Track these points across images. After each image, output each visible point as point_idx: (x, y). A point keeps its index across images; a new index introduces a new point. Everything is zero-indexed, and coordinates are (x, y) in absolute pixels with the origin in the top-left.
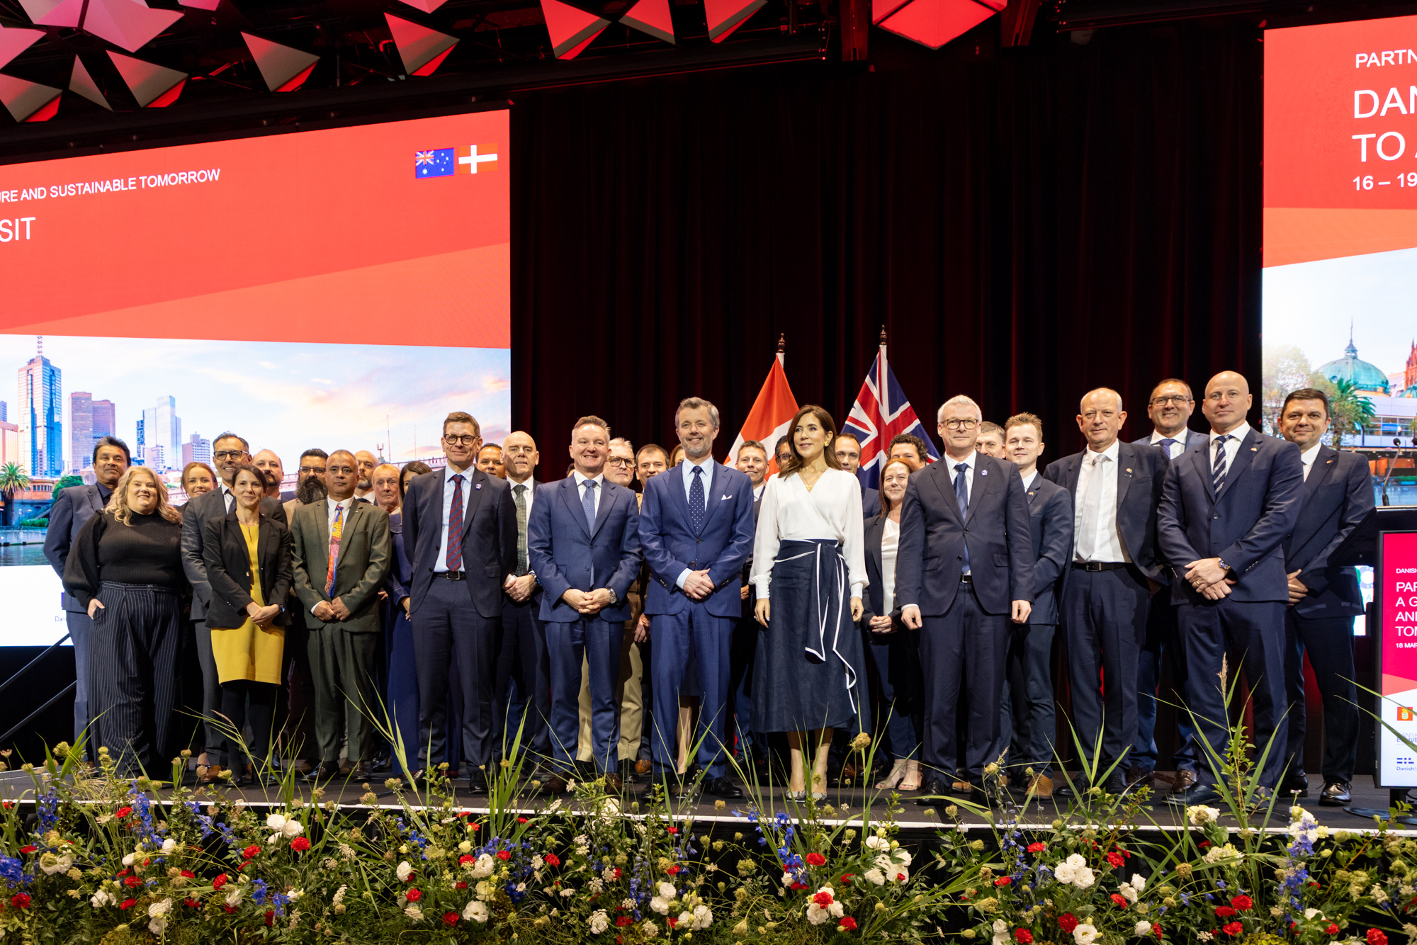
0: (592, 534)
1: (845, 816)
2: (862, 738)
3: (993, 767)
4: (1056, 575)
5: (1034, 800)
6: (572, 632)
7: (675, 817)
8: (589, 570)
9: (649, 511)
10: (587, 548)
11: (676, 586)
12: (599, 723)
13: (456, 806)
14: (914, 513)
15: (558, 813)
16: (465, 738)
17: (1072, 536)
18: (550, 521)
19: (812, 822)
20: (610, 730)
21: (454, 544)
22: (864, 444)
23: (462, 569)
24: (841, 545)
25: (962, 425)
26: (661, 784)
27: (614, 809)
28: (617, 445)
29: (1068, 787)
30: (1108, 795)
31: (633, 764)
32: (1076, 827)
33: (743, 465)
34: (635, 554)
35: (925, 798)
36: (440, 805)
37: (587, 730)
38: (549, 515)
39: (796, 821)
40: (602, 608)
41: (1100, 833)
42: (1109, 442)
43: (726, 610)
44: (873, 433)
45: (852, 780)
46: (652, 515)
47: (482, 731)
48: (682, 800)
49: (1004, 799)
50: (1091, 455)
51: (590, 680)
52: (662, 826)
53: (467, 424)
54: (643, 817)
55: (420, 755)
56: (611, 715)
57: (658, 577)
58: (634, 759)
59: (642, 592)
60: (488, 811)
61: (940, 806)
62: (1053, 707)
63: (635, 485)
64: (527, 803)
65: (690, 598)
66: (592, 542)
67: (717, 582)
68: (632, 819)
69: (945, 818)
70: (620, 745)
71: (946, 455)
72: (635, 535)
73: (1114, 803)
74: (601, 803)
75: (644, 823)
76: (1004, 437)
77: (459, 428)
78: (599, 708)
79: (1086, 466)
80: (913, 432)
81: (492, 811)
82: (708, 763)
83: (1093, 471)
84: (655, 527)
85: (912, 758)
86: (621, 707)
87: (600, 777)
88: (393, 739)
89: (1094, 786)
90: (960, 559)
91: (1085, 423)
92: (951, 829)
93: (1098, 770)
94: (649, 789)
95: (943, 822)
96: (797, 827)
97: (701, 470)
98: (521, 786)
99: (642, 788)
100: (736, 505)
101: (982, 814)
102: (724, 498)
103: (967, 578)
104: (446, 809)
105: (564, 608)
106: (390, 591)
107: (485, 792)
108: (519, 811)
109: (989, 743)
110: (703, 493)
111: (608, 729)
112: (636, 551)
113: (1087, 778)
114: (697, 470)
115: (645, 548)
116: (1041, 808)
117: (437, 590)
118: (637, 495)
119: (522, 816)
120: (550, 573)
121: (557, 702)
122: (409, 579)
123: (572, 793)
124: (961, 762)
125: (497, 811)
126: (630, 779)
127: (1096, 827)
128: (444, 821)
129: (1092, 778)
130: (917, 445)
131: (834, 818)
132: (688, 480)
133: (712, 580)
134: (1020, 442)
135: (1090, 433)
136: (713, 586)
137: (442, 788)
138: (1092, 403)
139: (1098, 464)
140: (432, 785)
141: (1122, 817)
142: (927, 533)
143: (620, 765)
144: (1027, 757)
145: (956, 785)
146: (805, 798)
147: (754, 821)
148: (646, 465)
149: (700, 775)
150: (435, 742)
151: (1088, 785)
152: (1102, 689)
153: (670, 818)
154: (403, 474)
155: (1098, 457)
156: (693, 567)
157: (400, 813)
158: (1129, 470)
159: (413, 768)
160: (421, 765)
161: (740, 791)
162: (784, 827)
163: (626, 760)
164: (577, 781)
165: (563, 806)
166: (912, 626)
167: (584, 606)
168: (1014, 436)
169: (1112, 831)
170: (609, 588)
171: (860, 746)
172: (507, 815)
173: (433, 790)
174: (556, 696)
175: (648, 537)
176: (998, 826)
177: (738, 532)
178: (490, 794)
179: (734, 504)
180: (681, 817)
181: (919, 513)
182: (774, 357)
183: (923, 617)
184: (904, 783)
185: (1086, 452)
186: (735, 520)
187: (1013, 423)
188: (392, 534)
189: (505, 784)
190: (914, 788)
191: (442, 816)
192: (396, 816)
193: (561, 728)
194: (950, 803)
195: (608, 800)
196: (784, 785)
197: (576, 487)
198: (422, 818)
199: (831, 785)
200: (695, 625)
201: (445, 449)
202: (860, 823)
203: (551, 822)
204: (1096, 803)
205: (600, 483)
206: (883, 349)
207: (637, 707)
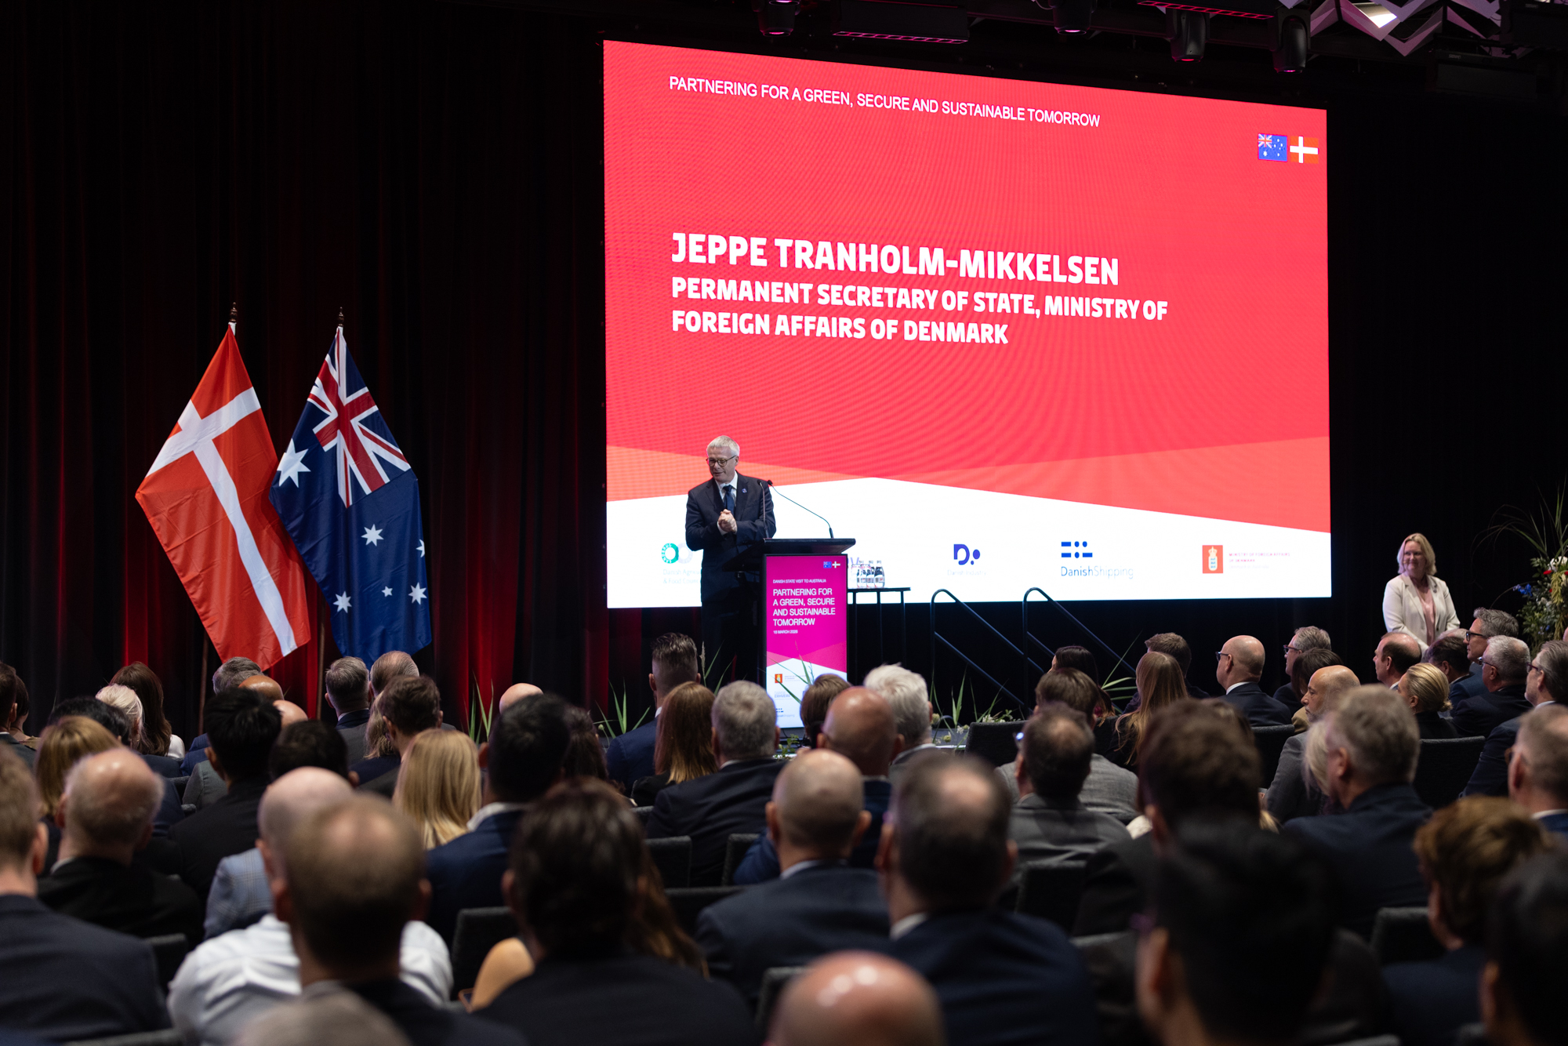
44: (333, 414)
182: (228, 326)
206: (340, 329)
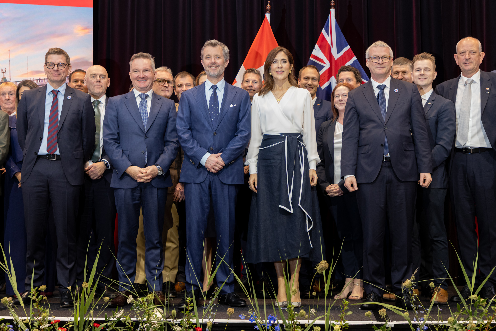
0: (146, 129)
1: (313, 318)
2: (323, 264)
3: (408, 283)
4: (446, 156)
5: (435, 305)
6: (133, 195)
7: (200, 321)
8: (144, 153)
9: (183, 113)
10: (142, 139)
11: (200, 164)
12: (150, 257)
13: (50, 316)
14: (352, 116)
15: (122, 319)
16: (58, 268)
17: (454, 131)
18: (118, 121)
19: (292, 322)
20: (157, 261)
21: (52, 136)
22: (321, 72)
23: (57, 152)
24: (302, 136)
25: (381, 60)
26: (192, 297)
27: (160, 316)
28: (162, 71)
29: (457, 296)
30: (482, 300)
31: (172, 285)
32: (462, 322)
33: (245, 85)
34: (174, 142)
35: (365, 304)
36: (40, 316)
37: (142, 262)
38: (117, 117)
39: (281, 321)
40: (152, 179)
41: (478, 325)
42: (473, 71)
43: (233, 180)
44: (327, 65)
45: (317, 293)
46: (185, 116)
47: (69, 263)
48: (205, 309)
49: (416, 303)
50: (463, 79)
51: (144, 227)
52: (192, 327)
53: (61, 56)
54: (179, 321)
55: (26, 281)
56: (158, 251)
57: (189, 158)
58: (173, 282)
59: (178, 168)
60: (73, 319)
61: (375, 309)
62: (447, 243)
63: (174, 97)
64: (100, 313)
65: (209, 172)
66: (146, 134)
67: (227, 162)
68: (172, 322)
69: (379, 318)
70: (164, 272)
71: (372, 79)
72: (175, 130)
73: (486, 305)
74: (150, 312)
75: (180, 325)
76: (412, 67)
77: (56, 59)
78: (149, 246)
79: (461, 86)
80: (352, 65)
81: (76, 319)
82: (222, 282)
83: (465, 89)
84: (187, 124)
85: (356, 277)
86: (165, 246)
87: (150, 293)
88: (7, 269)
89: (473, 294)
90: (382, 145)
91: (459, 59)
92: (382, 325)
93: (475, 284)
94: (184, 302)
95: (378, 321)
96: (282, 325)
97: (217, 87)
98: (96, 301)
99: (178, 301)
100: (239, 111)
101: (402, 314)
102: (231, 106)
103: (387, 158)
104: (44, 318)
105: (127, 179)
106: (8, 168)
107: (71, 306)
108: (94, 319)
109: (406, 267)
110: (218, 103)
111: (156, 261)
112: (175, 140)
113: (469, 290)
114: (214, 88)
115: (180, 138)
116: (440, 309)
117: (41, 167)
118: (176, 104)
119: (96, 322)
120: (117, 155)
121: (122, 243)
122: (22, 159)
123: (131, 305)
124: (388, 281)
125: (79, 319)
126: (170, 295)
127: (476, 322)
128: (42, 327)
129: (472, 289)
130: (355, 73)
131: (306, 319)
132: (208, 94)
133: (224, 160)
134: (422, 71)
135: (463, 65)
136: (224, 165)
137: (41, 303)
138: (463, 46)
139: (468, 85)
140: (34, 301)
141: (492, 315)
142: (361, 129)
143: (164, 286)
144: (431, 276)
145: (385, 296)
146: (286, 306)
147: (254, 322)
148: (181, 86)
149: (217, 291)
150: (37, 272)
151: (470, 294)
152: (477, 230)
153: (198, 321)
154: (19, 88)
155: (468, 80)
156: (212, 152)
157: (11, 321)
158: (488, 89)
159: (21, 290)
160: (27, 288)
161: (245, 302)
162: (273, 325)
163: (168, 282)
164: (135, 297)
165: (125, 314)
166: (351, 189)
167: (141, 178)
168: (419, 66)
169: (486, 324)
170: (157, 165)
171: (322, 269)
172: (86, 321)
173: (35, 304)
174: (121, 239)
175: (182, 131)
176: (413, 322)
177: (241, 128)
178: (75, 307)
179: (238, 110)
180: (205, 321)
181: (356, 116)
182: (263, 17)
183: (358, 184)
184: (351, 295)
185: (460, 76)
186: (238, 120)
187: (418, 59)
188: (10, 129)
189: (85, 299)
190: (359, 298)
191: (41, 323)
192: (8, 324)
193: (124, 261)
194: (382, 307)
195: (155, 309)
196: (273, 298)
197: (135, 98)
198: (27, 325)
199: (303, 297)
200: (213, 190)
201: (47, 73)
202: (323, 322)
203: (116, 326)
204: (474, 305)
205: (150, 96)
206: (333, 11)
207: (175, 246)
